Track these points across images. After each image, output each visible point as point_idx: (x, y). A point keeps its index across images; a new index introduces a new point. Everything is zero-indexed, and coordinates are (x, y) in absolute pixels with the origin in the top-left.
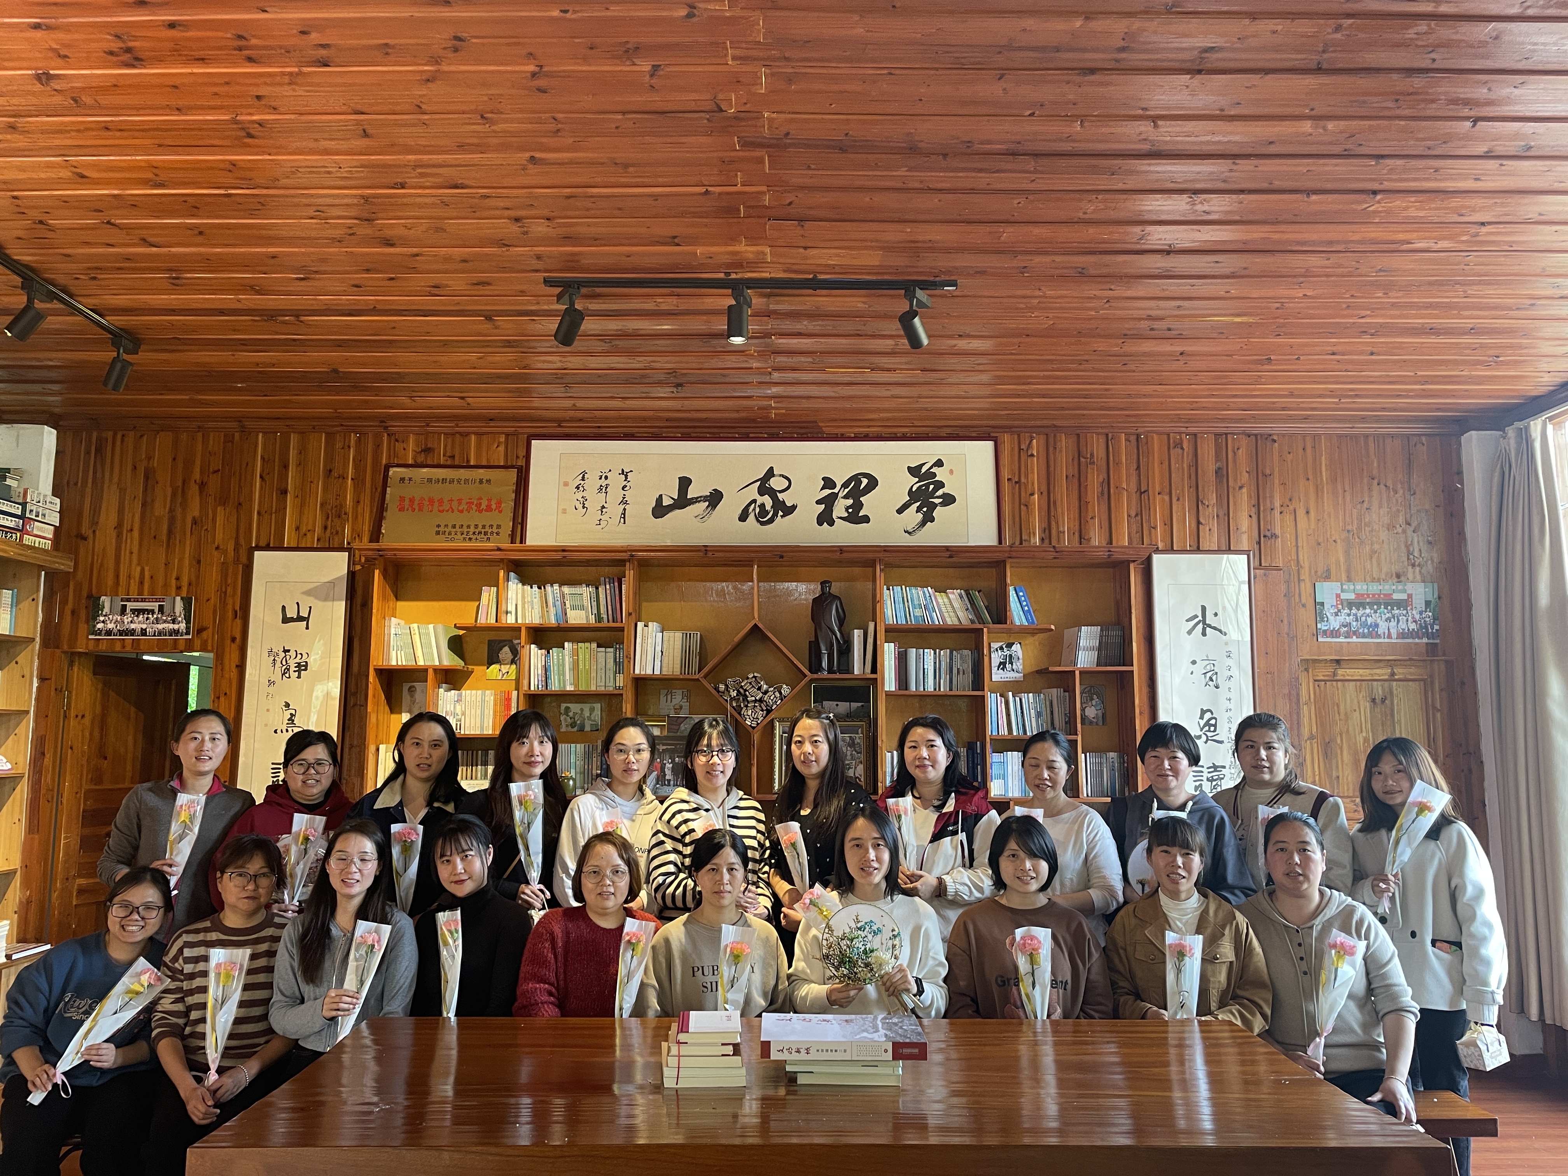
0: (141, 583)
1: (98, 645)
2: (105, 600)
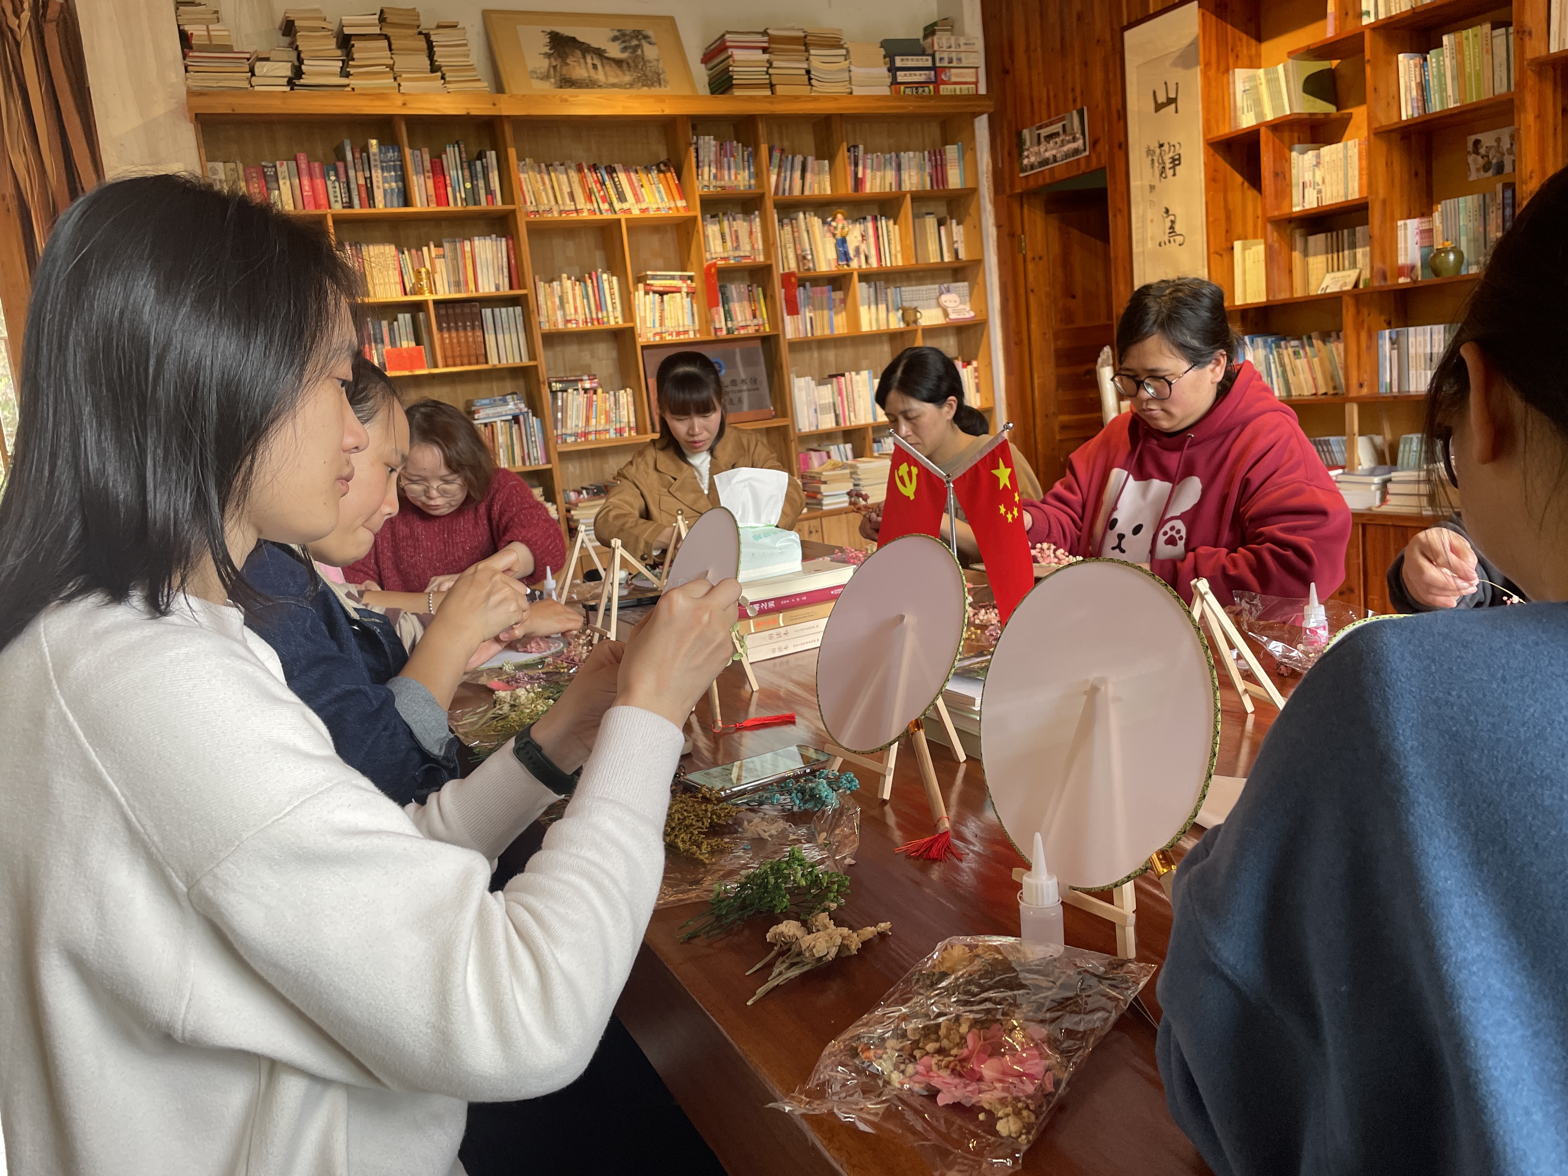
0: (1049, 105)
1: (1027, 182)
2: (1026, 133)
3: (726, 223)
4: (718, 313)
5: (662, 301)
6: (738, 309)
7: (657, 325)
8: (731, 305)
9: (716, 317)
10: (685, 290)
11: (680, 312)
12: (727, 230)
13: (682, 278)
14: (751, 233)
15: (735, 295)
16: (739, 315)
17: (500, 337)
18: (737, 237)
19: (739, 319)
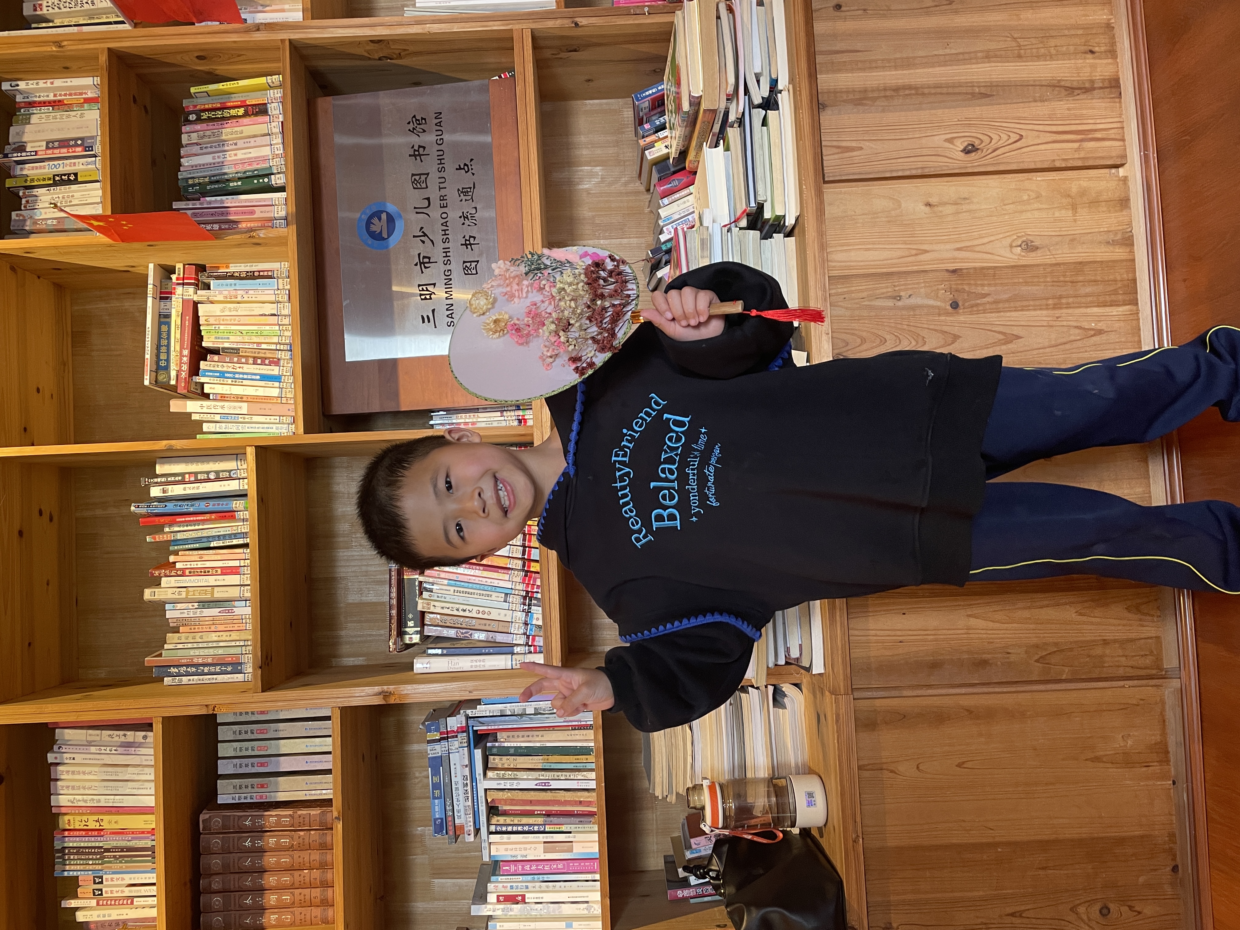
3: (29, 170)
4: (250, 209)
5: (215, 352)
6: (241, 155)
7: (274, 370)
8: (230, 170)
9: (259, 213)
10: (190, 292)
11: (243, 309)
12: (48, 169)
13: (165, 296)
14: (56, 104)
15: (208, 159)
16: (254, 153)
17: (286, 765)
18: (64, 143)
19: (266, 151)
